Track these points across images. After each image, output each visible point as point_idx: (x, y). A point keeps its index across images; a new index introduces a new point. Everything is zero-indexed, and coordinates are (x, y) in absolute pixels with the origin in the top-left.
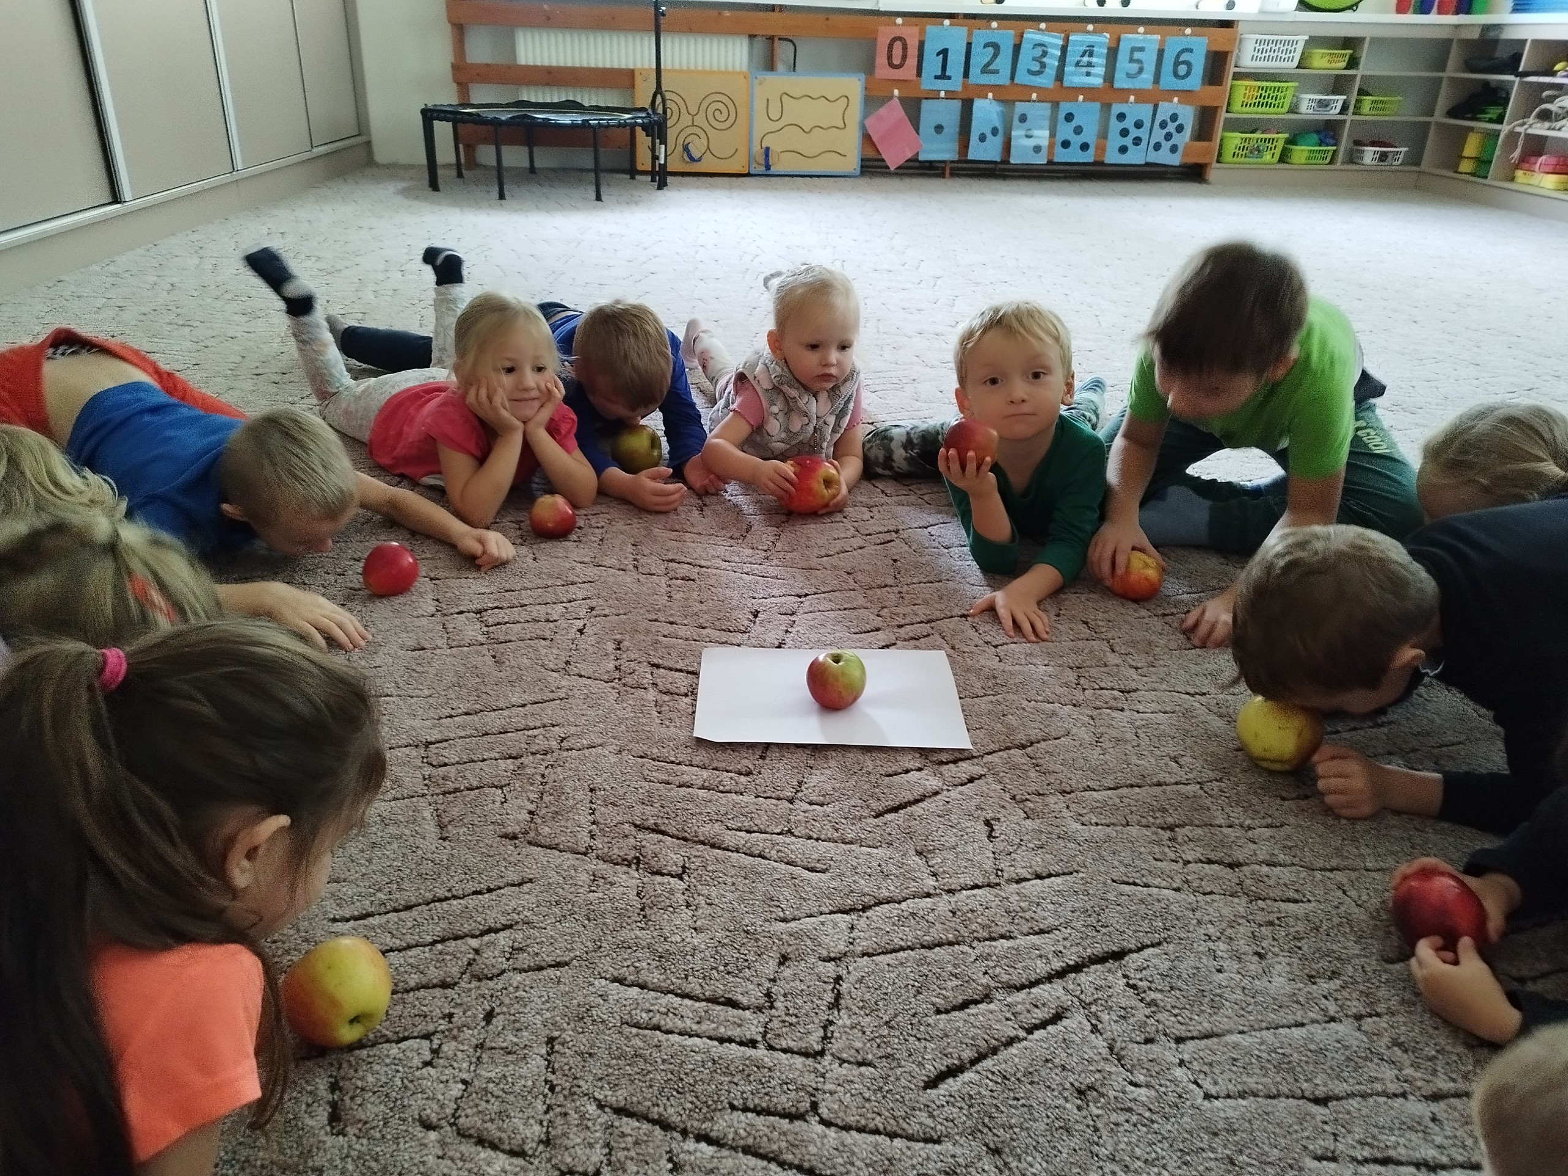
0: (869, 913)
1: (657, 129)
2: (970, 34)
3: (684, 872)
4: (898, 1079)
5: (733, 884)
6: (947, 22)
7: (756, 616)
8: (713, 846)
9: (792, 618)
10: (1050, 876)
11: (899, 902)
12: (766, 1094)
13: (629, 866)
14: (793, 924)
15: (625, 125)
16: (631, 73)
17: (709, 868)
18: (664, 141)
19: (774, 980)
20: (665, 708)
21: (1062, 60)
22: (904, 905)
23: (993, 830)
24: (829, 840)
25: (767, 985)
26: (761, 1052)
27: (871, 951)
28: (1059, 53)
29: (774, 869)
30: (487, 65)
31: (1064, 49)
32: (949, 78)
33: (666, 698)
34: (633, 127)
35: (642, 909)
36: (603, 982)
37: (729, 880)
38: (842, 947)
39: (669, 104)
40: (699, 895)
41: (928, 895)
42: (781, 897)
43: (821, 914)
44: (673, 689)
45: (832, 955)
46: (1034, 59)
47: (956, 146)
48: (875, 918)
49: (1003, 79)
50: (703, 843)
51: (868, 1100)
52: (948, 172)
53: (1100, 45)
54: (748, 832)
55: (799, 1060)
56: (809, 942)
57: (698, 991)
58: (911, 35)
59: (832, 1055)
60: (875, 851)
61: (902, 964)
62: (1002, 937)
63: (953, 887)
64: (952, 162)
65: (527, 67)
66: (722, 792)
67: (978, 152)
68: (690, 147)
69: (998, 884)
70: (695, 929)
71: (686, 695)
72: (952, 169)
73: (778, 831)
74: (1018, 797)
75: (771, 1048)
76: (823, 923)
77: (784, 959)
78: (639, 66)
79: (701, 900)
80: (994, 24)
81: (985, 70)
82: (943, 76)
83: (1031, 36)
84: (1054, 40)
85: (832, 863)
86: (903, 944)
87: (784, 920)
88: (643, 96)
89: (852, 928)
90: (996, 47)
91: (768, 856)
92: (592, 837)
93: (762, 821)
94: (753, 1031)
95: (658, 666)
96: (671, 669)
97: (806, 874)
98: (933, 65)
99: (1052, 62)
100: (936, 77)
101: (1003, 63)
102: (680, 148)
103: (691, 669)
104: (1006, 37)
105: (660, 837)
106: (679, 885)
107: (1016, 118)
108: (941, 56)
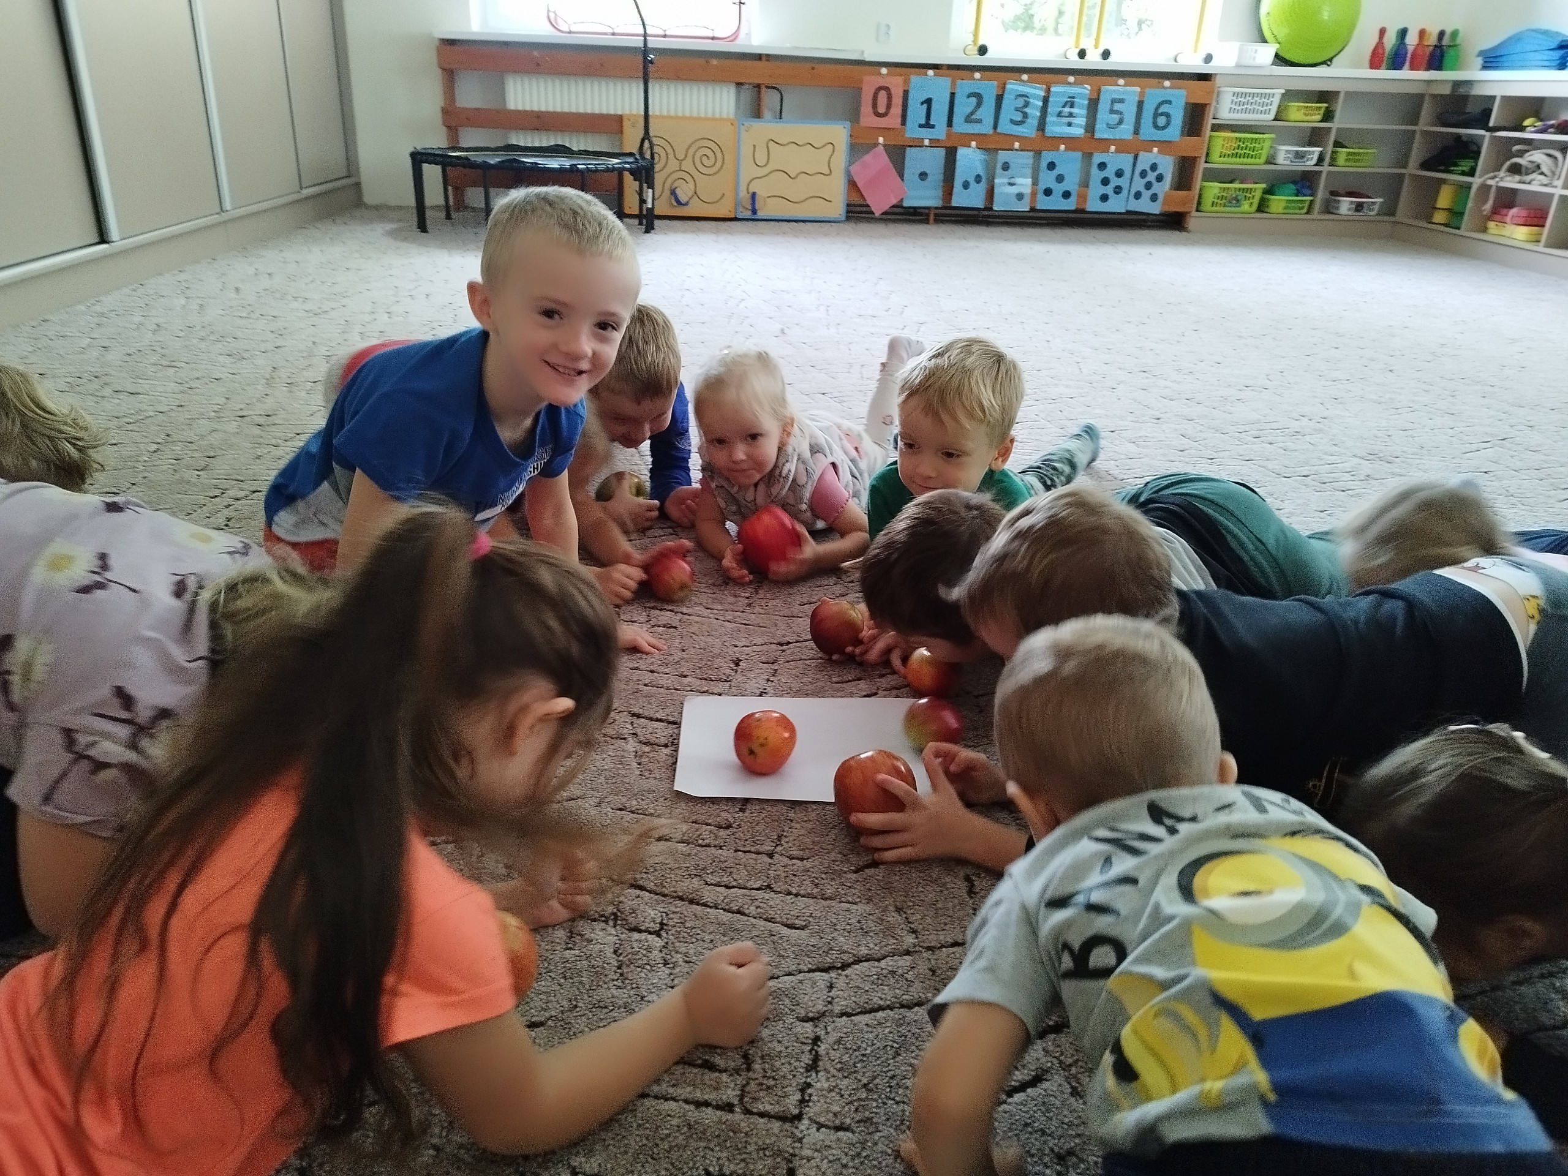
0: (848, 971)
1: (645, 174)
2: (954, 84)
3: (661, 929)
4: (875, 1144)
5: (712, 941)
6: (931, 72)
7: (737, 665)
8: (691, 902)
9: (775, 666)
11: (879, 960)
12: (743, 1160)
13: (606, 922)
15: (614, 169)
16: (619, 119)
17: (688, 925)
18: (651, 186)
20: (645, 760)
21: (1044, 109)
22: (883, 963)
23: (973, 885)
24: (809, 896)
26: (737, 1116)
27: (849, 1010)
28: (1040, 104)
29: (754, 926)
30: (477, 109)
31: (1046, 100)
32: (933, 127)
33: (647, 749)
34: (620, 172)
35: (619, 967)
37: (708, 937)
38: (820, 1007)
39: (656, 149)
40: (677, 952)
41: (908, 953)
43: (800, 972)
44: (652, 739)
45: (810, 1015)
46: (1017, 109)
47: (940, 193)
48: (853, 977)
49: (986, 128)
50: (681, 899)
51: (845, 1166)
52: (932, 217)
53: (1081, 95)
54: (727, 887)
55: (776, 1125)
56: (787, 1002)
58: (896, 85)
59: (810, 1119)
60: (855, 907)
61: (880, 1024)
63: (932, 944)
64: (936, 208)
65: (517, 112)
66: (701, 846)
67: (961, 199)
68: (678, 191)
71: (666, 746)
72: (936, 215)
73: (757, 886)
75: (748, 1112)
76: (801, 982)
78: (627, 112)
79: (679, 957)
80: (977, 75)
81: (968, 119)
83: (1013, 86)
84: (1036, 91)
85: (811, 919)
86: (882, 1003)
88: (631, 142)
89: (831, 987)
90: (979, 97)
91: (747, 912)
93: (741, 876)
94: (730, 1094)
95: (638, 716)
96: (651, 719)
97: (786, 931)
98: (916, 113)
99: (1034, 113)
100: (921, 126)
101: (986, 113)
102: (667, 192)
103: (671, 719)
104: (989, 88)
105: (638, 892)
106: (657, 942)
107: (999, 166)
108: (925, 106)
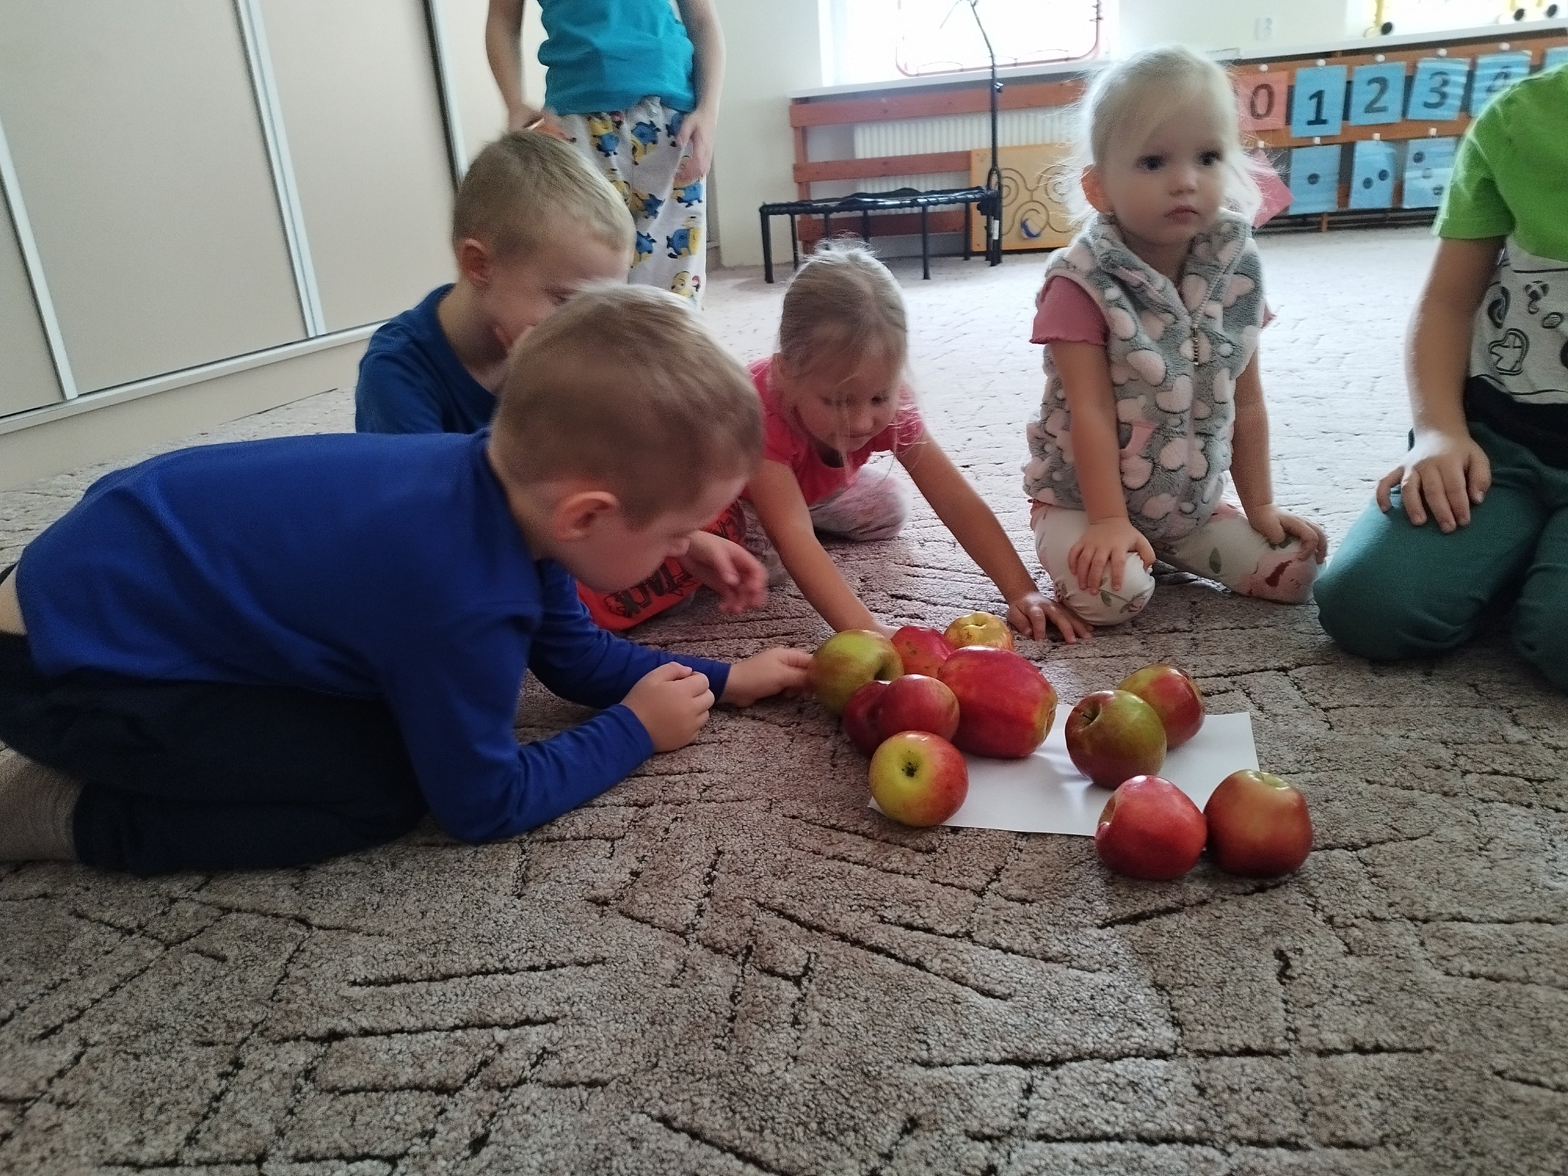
0: (1061, 1071)
1: (991, 205)
2: (1350, 71)
3: (804, 974)
5: (867, 1000)
6: (1321, 62)
8: (856, 943)
10: (1378, 1049)
13: (734, 956)
14: (938, 1072)
15: (956, 201)
16: (967, 156)
17: (840, 973)
18: (999, 217)
19: (888, 1157)
20: (844, 762)
21: (1469, 87)
23: (1287, 965)
24: (1025, 953)
25: (875, 1162)
30: (826, 163)
31: (1471, 76)
32: (1324, 122)
34: (966, 205)
35: (732, 1019)
36: (643, 1118)
38: (1006, 1122)
39: (1005, 182)
40: (814, 1009)
41: (1162, 1055)
42: (931, 1030)
43: (987, 1061)
45: (987, 1131)
46: (1433, 90)
47: (1334, 196)
48: (1068, 1081)
49: (1393, 115)
50: (843, 937)
52: (1325, 226)
54: (909, 927)
56: (955, 1104)
58: (1279, 81)
60: (1090, 976)
61: (1099, 1163)
62: (1282, 1143)
63: (1206, 1046)
64: (1331, 214)
65: (865, 161)
66: (885, 871)
67: (1360, 200)
68: (1029, 224)
69: (1286, 1053)
70: (795, 1059)
72: (1329, 223)
73: (951, 931)
74: (1338, 920)
76: (984, 1077)
77: (911, 1126)
78: (976, 147)
79: (815, 1016)
80: (1380, 58)
81: (1370, 109)
82: (1318, 120)
83: (1427, 64)
84: (1457, 68)
85: (1019, 987)
86: (1108, 1129)
87: (927, 1064)
88: (979, 178)
89: (1028, 1091)
90: (1383, 82)
91: (928, 965)
92: (700, 912)
93: (931, 916)
97: (977, 999)
98: (1304, 109)
99: (1455, 91)
100: (1310, 123)
101: (1393, 99)
102: (1017, 225)
104: (1394, 70)
105: (786, 923)
107: (1410, 157)
108: (1315, 100)
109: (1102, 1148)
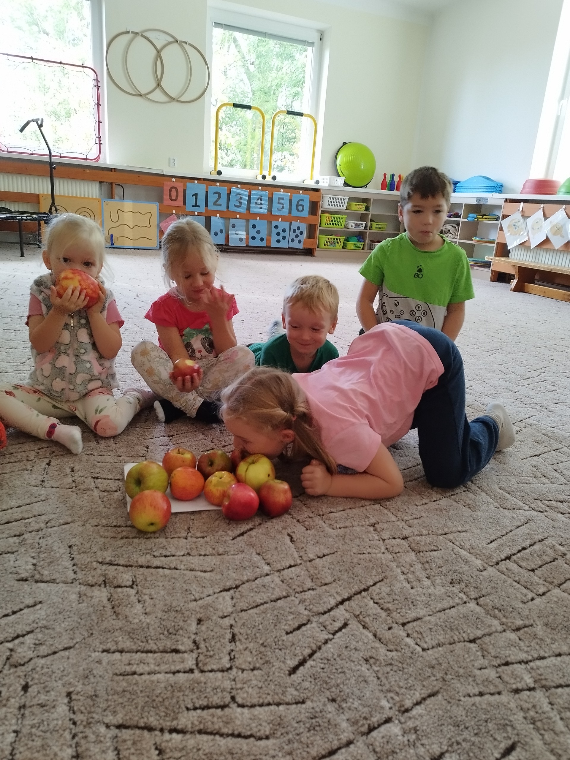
0: (240, 589)
2: (207, 188)
4: (274, 673)
5: (163, 586)
6: (196, 182)
7: (148, 448)
8: (148, 567)
9: (168, 447)
10: (324, 556)
11: (254, 581)
12: (206, 697)
13: (100, 585)
14: (200, 602)
15: (36, 219)
16: (38, 196)
17: (148, 579)
19: (196, 634)
20: (105, 499)
21: (249, 201)
22: (257, 582)
23: (292, 538)
24: (212, 555)
25: (193, 637)
26: (197, 674)
27: (245, 608)
28: (247, 198)
29: (184, 574)
31: (249, 196)
32: (199, 206)
33: (106, 494)
34: (39, 221)
35: (113, 608)
36: (97, 654)
37: (161, 584)
38: (230, 609)
40: (145, 595)
41: (267, 575)
42: (192, 589)
43: (215, 593)
44: (108, 489)
45: (225, 614)
46: (237, 200)
48: (243, 591)
49: (223, 208)
50: (142, 567)
51: (261, 688)
53: (265, 195)
54: (166, 556)
55: (219, 675)
56: (211, 609)
57: (155, 648)
58: (180, 186)
59: (237, 668)
60: (236, 557)
61: (263, 612)
62: (309, 589)
63: (279, 568)
69: (301, 564)
70: (146, 614)
71: (116, 491)
73: (182, 553)
74: (301, 520)
75: (202, 671)
76: (217, 598)
77: (199, 621)
78: (41, 192)
79: (146, 597)
80: (218, 184)
81: (215, 204)
82: (196, 205)
83: (234, 190)
84: (245, 193)
85: (215, 566)
86: (261, 601)
87: (195, 600)
88: (45, 207)
89: (233, 598)
90: (219, 194)
91: (179, 568)
92: (75, 573)
93: (172, 550)
94: (190, 663)
95: (97, 478)
96: (105, 479)
97: (203, 574)
98: (191, 200)
99: (245, 202)
100: (193, 206)
101: (223, 201)
103: (117, 478)
104: (224, 190)
105: (116, 567)
106: (132, 592)
107: (230, 226)
108: (194, 197)
109: (262, 607)
